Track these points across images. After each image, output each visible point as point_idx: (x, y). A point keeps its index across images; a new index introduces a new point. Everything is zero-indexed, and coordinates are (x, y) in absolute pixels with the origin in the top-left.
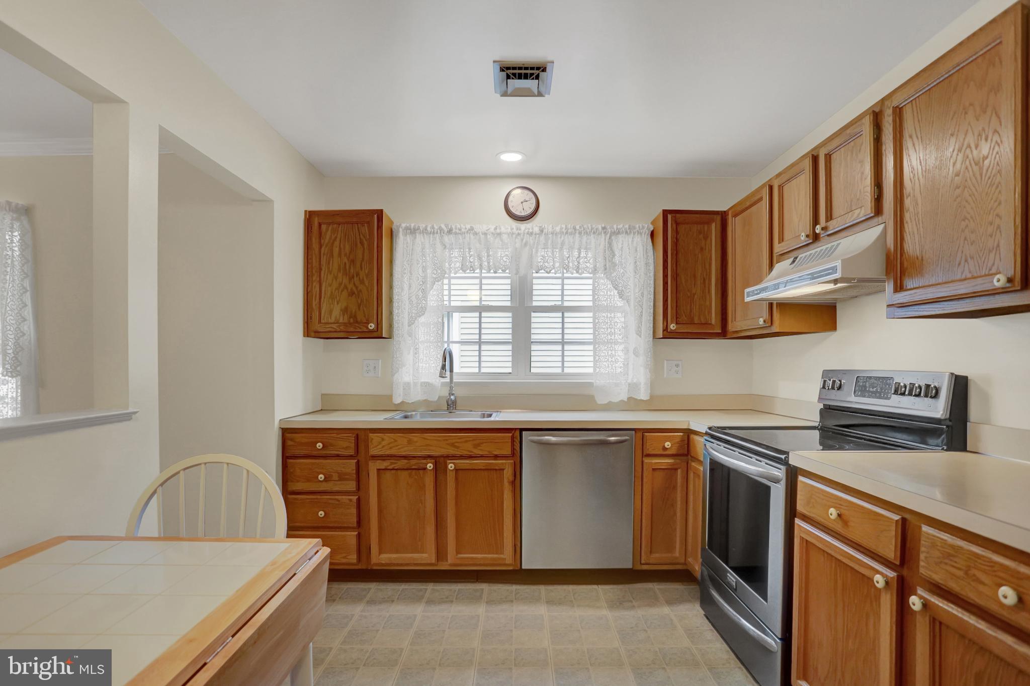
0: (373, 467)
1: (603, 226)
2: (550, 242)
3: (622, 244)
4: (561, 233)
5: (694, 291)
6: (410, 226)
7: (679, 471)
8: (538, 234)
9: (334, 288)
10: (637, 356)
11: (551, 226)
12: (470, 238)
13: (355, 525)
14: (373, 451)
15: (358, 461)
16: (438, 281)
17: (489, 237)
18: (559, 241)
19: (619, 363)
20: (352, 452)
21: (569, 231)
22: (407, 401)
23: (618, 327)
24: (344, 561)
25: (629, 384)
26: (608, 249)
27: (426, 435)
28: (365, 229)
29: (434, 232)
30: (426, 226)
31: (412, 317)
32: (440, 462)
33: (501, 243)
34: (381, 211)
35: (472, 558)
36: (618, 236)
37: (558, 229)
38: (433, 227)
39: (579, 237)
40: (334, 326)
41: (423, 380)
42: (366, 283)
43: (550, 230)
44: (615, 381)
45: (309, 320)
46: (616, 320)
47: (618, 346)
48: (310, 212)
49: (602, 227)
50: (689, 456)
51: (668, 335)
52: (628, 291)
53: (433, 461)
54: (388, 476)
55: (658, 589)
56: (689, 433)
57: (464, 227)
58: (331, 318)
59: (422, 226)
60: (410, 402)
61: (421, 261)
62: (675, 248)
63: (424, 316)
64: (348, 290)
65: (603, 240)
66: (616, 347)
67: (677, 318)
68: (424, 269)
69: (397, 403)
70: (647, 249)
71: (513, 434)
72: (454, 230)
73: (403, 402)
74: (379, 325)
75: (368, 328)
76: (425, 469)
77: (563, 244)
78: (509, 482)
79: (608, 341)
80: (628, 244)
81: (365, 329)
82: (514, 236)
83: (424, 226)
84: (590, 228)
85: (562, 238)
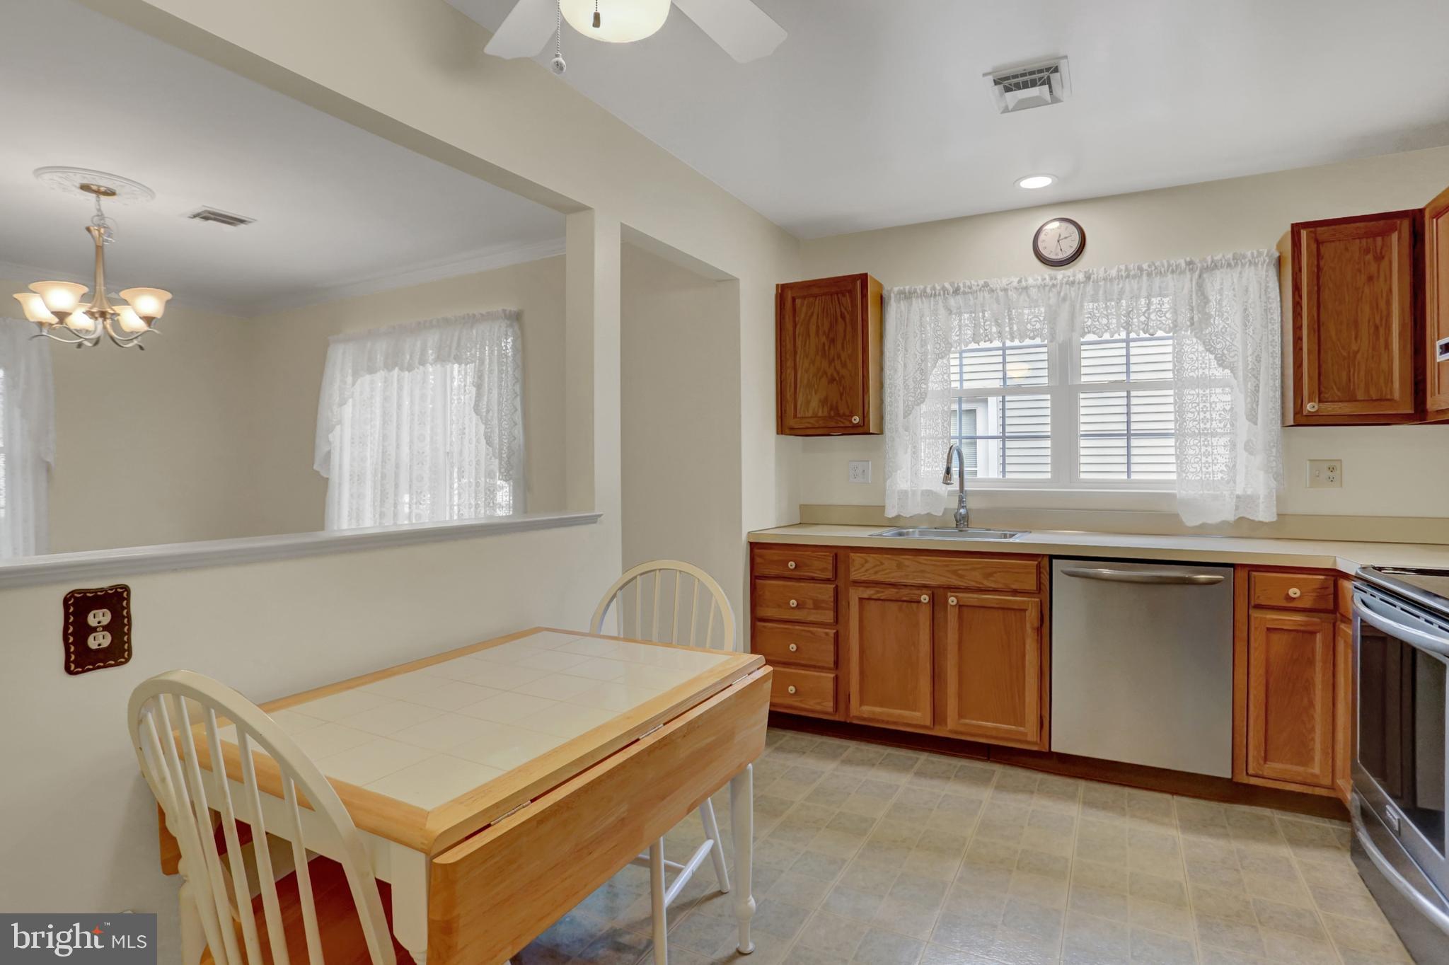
0: (855, 595)
1: (1188, 259)
2: (1101, 292)
3: (1222, 284)
4: (1119, 277)
5: (1354, 347)
6: (904, 289)
7: (1319, 637)
8: (1083, 283)
9: (811, 376)
10: (1251, 453)
11: (1103, 269)
12: (984, 297)
13: (832, 665)
14: (855, 575)
15: (837, 587)
16: (942, 358)
17: (1010, 293)
18: (1116, 288)
19: (1218, 466)
20: (829, 575)
21: (1132, 273)
22: (904, 516)
23: (1217, 409)
24: (818, 708)
25: (1238, 497)
26: (1197, 294)
27: (922, 559)
28: (846, 300)
29: (935, 295)
30: (925, 288)
31: (908, 405)
32: (938, 596)
33: (1028, 300)
34: (865, 276)
35: (980, 727)
36: (1213, 272)
37: (1113, 273)
38: (934, 288)
39: (1148, 280)
40: (812, 421)
41: (924, 488)
42: (850, 365)
43: (1102, 274)
44: (1211, 492)
45: (783, 414)
46: (1214, 398)
47: (1217, 439)
48: (783, 286)
49: (1186, 262)
50: (1338, 615)
51: (1302, 420)
52: (1232, 354)
53: (930, 592)
54: (873, 608)
55: (1280, 820)
56: (1337, 575)
57: (976, 284)
58: (808, 411)
59: (920, 288)
60: (908, 516)
61: (919, 333)
62: (1315, 282)
63: (925, 403)
64: (827, 376)
65: (1187, 283)
66: (1215, 441)
67: (1320, 394)
68: (924, 343)
69: (890, 516)
70: (1267, 287)
71: (1039, 563)
72: (962, 289)
73: (898, 517)
74: (865, 417)
75: (851, 422)
76: (919, 602)
77: (1121, 292)
78: (1033, 628)
79: (1199, 431)
80: (1233, 283)
81: (848, 424)
82: (1047, 288)
83: (922, 287)
84: (1166, 266)
85: (1120, 286)
